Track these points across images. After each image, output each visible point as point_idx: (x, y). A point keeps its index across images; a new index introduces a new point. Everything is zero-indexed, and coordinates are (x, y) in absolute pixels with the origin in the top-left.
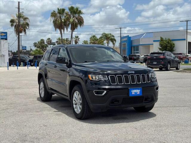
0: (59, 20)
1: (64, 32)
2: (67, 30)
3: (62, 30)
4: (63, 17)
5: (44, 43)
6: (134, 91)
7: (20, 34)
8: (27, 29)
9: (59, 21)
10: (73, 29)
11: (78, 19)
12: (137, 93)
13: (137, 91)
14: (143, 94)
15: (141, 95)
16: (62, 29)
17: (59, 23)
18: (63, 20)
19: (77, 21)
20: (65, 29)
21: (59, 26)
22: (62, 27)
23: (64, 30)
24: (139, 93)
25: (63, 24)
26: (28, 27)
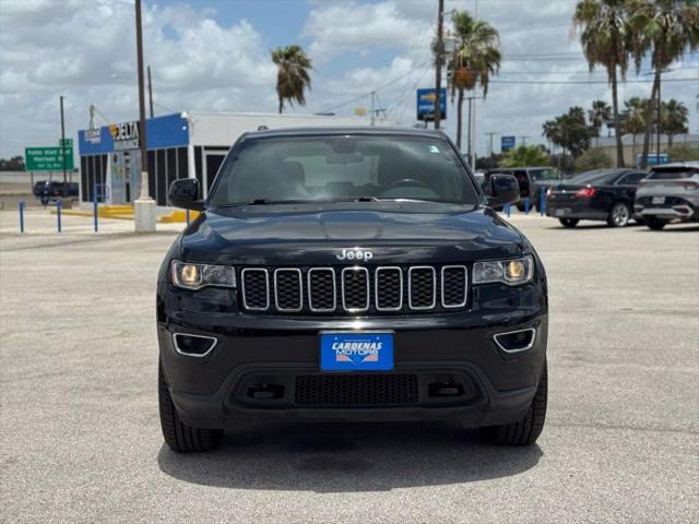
0: (605, 27)
1: (623, 73)
2: (638, 65)
3: (618, 68)
4: (624, 15)
5: (582, 121)
6: (348, 345)
7: (467, 94)
8: (493, 74)
9: (604, 35)
10: (662, 60)
11: (684, 19)
12: (363, 357)
13: (367, 345)
14: (395, 366)
15: (389, 366)
16: (617, 61)
17: (606, 41)
18: (622, 30)
19: (681, 29)
20: (631, 62)
21: (606, 54)
22: (616, 54)
23: (624, 67)
24: (374, 357)
25: (623, 44)
26: (495, 67)
